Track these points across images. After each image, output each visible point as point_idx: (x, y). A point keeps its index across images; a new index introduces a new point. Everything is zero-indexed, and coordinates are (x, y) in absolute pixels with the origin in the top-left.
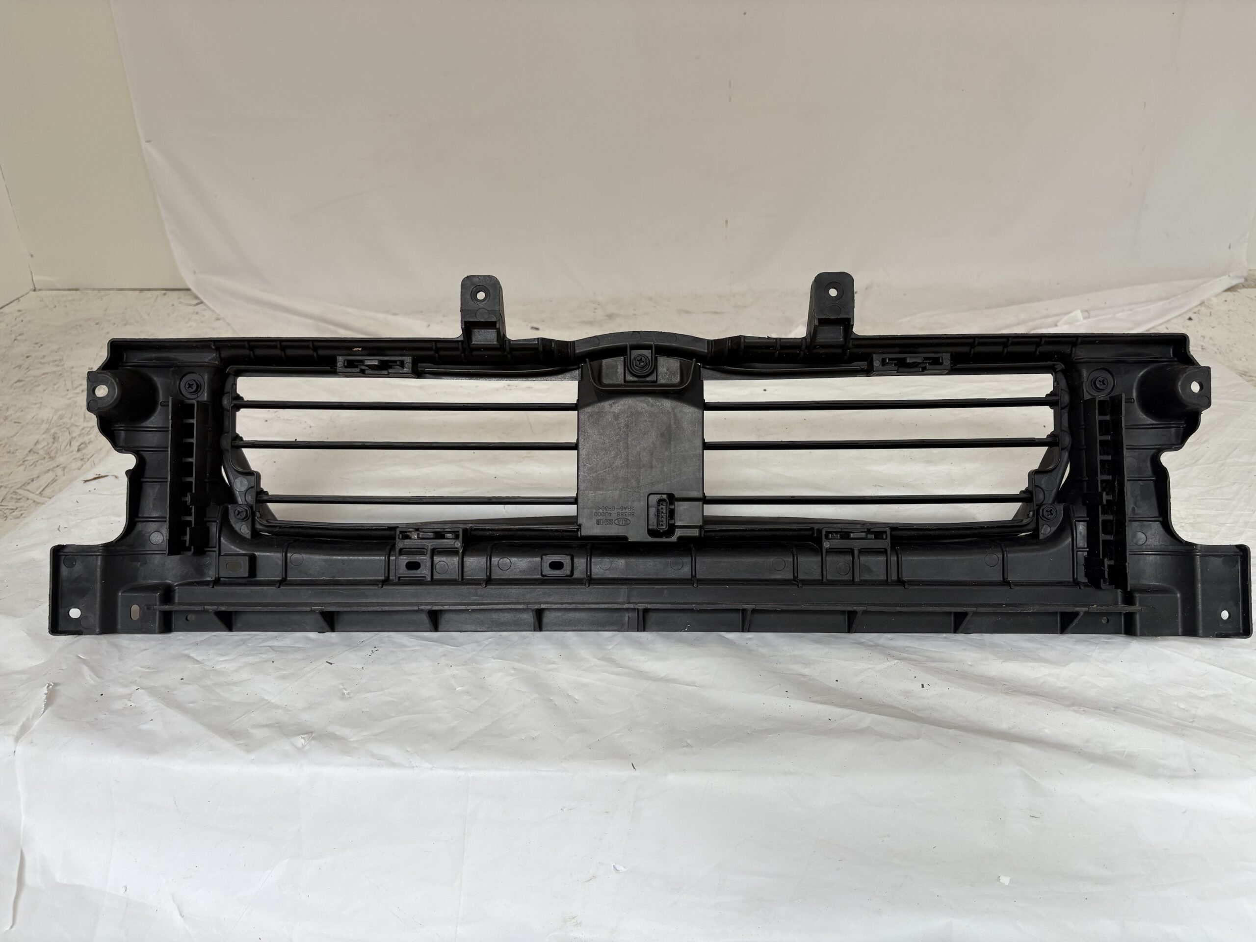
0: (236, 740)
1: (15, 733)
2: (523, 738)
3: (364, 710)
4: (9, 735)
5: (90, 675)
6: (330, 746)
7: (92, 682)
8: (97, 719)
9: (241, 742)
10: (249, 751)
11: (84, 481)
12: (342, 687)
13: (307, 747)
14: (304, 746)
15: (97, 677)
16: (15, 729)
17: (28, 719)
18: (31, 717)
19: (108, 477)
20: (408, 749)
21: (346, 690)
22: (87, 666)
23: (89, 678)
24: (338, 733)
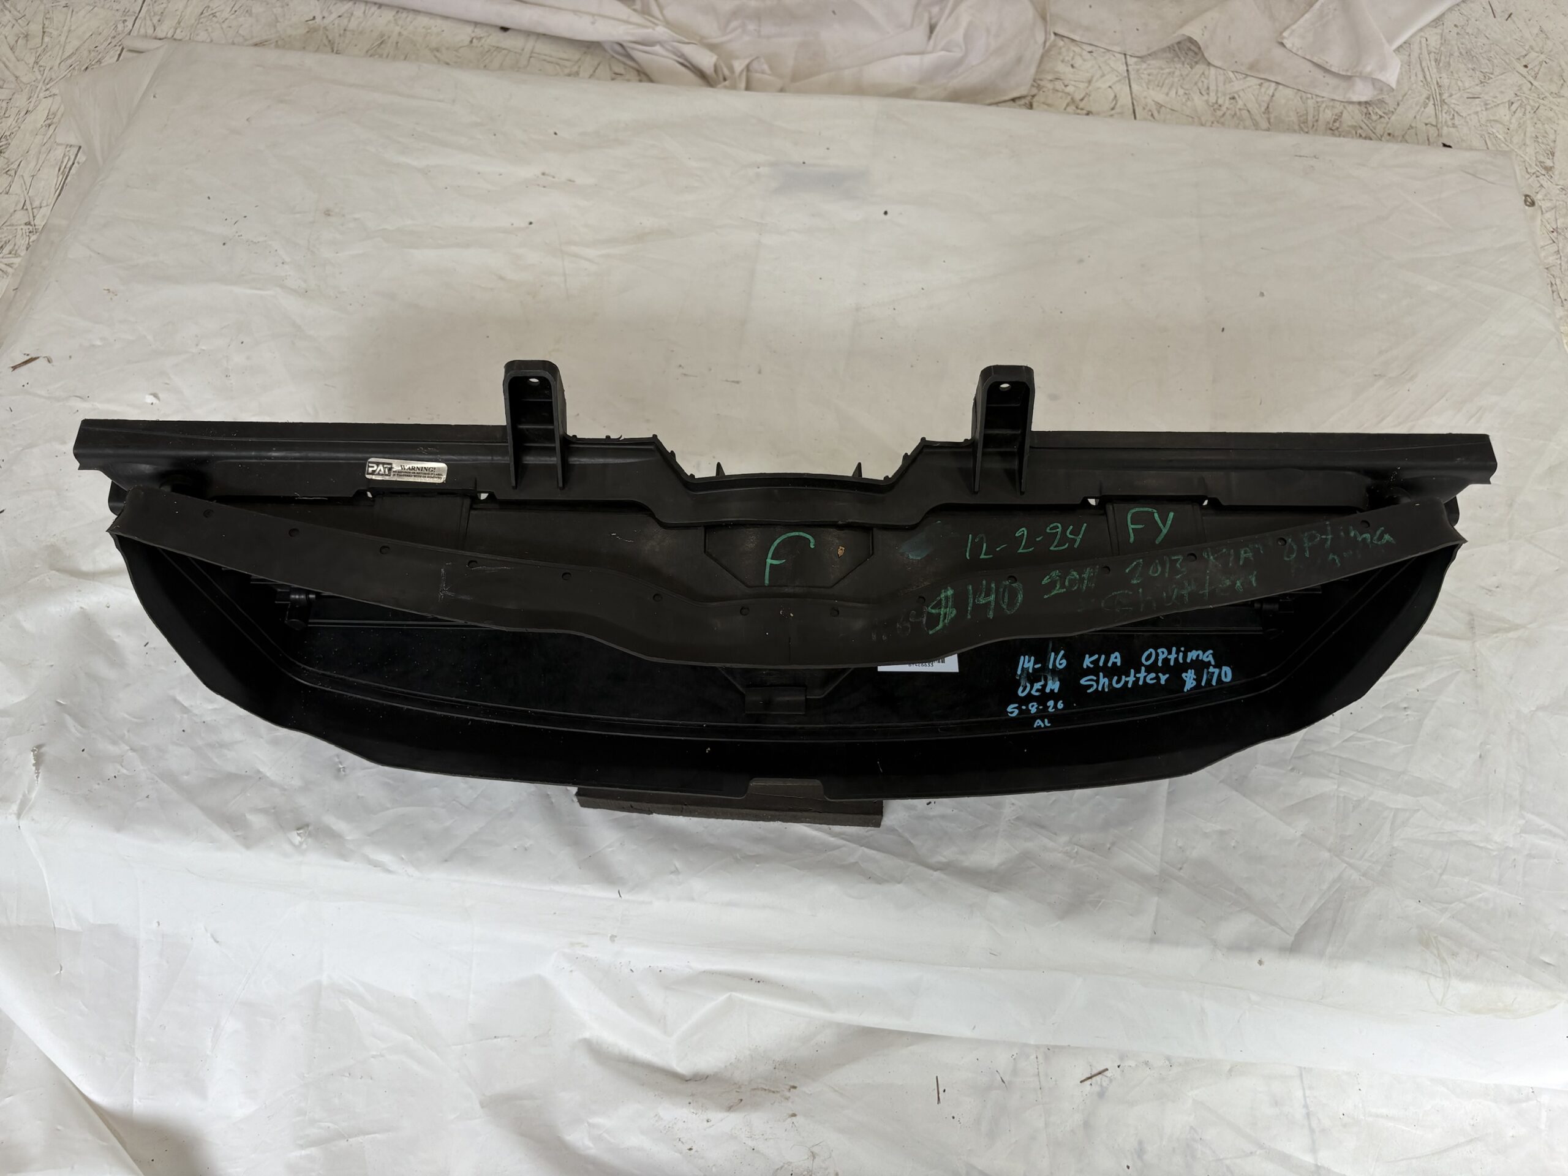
0: (234, 831)
1: (16, 812)
2: (516, 847)
3: (360, 794)
4: (10, 814)
5: (74, 726)
6: (326, 846)
7: (78, 735)
8: (91, 791)
9: (239, 833)
10: (248, 847)
11: (12, 367)
12: (337, 760)
13: (304, 846)
14: (301, 843)
15: (82, 727)
16: (15, 808)
17: (24, 795)
18: (27, 792)
19: (37, 360)
20: (403, 856)
21: (342, 765)
22: (70, 715)
23: (73, 730)
24: (334, 828)
